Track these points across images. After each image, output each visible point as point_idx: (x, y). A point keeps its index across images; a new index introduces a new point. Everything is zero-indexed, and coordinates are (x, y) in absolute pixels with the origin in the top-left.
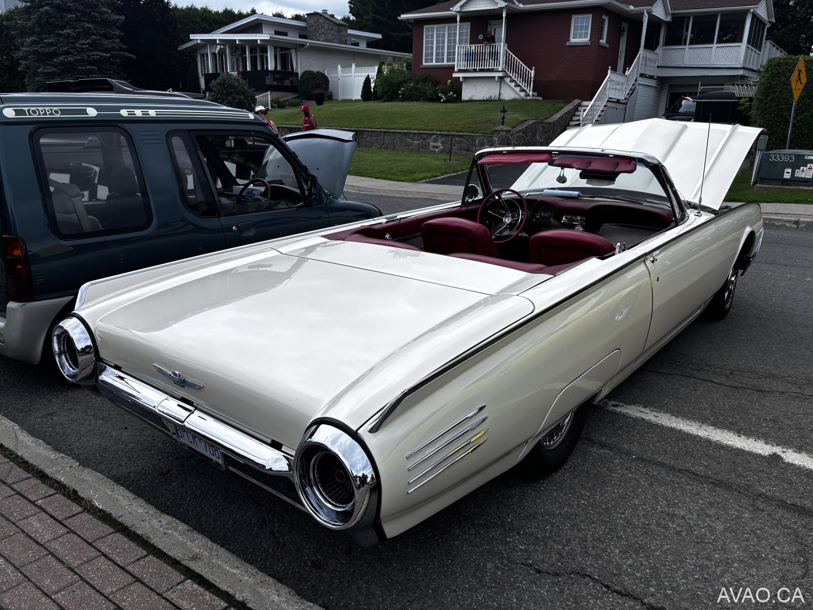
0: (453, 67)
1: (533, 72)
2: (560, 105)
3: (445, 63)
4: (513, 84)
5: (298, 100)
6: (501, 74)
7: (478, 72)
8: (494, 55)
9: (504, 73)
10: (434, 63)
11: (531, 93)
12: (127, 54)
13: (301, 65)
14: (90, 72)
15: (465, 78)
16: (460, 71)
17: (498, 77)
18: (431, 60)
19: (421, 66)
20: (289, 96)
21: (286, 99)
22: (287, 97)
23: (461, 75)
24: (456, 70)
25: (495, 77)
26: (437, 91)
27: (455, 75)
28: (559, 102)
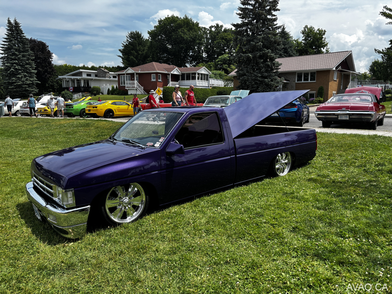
0: (125, 86)
1: (143, 88)
3: (123, 85)
4: (139, 91)
5: (90, 95)
6: (136, 88)
7: (131, 88)
11: (143, 93)
12: (38, 82)
16: (127, 87)
19: (120, 86)
20: (88, 94)
23: (127, 88)
25: (134, 89)
27: (126, 88)
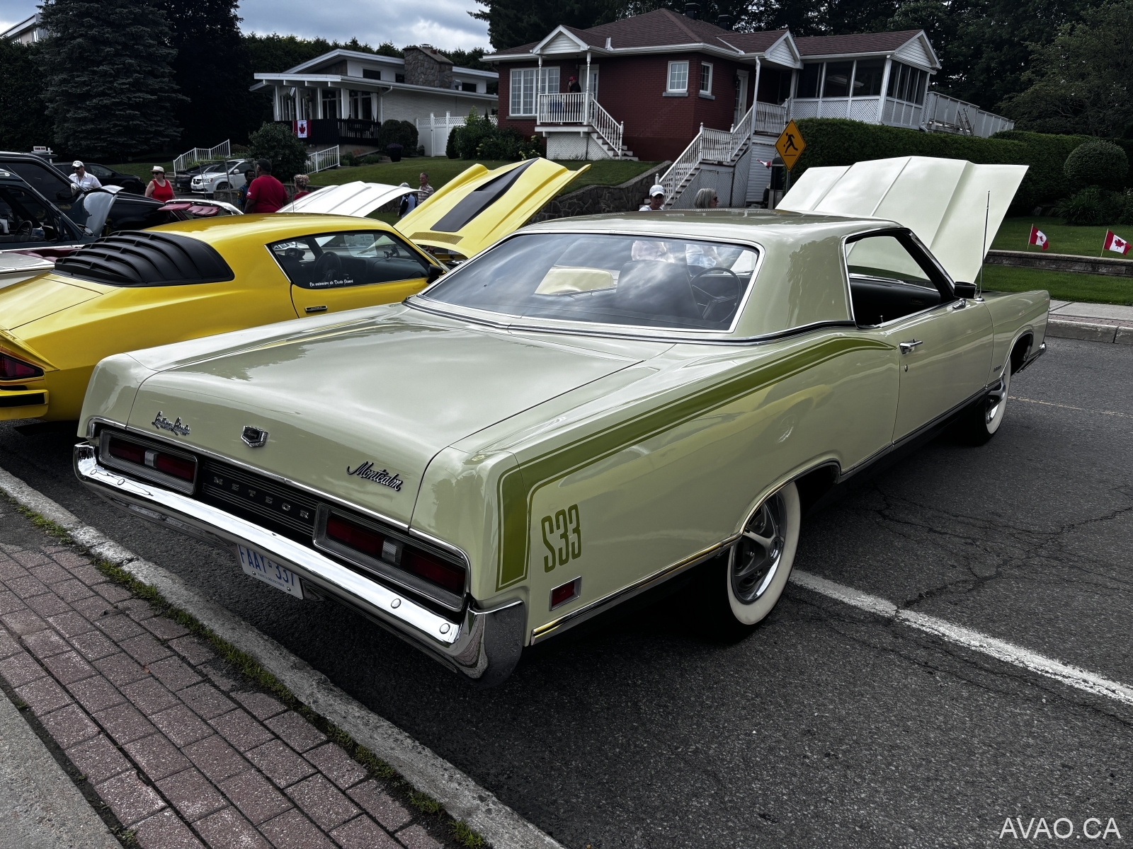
0: (533, 120)
1: (621, 127)
2: (648, 167)
3: (527, 114)
4: (600, 142)
5: (378, 156)
6: (586, 129)
7: (561, 126)
8: (578, 106)
9: (591, 128)
10: (522, 114)
11: (620, 152)
13: (384, 112)
14: (133, 117)
15: (549, 133)
16: (543, 125)
17: (583, 132)
18: (519, 111)
19: (507, 118)
20: (369, 151)
21: (363, 154)
22: (365, 152)
23: (544, 130)
24: (538, 123)
25: (580, 132)
26: (518, 148)
27: (537, 129)
28: (648, 164)
